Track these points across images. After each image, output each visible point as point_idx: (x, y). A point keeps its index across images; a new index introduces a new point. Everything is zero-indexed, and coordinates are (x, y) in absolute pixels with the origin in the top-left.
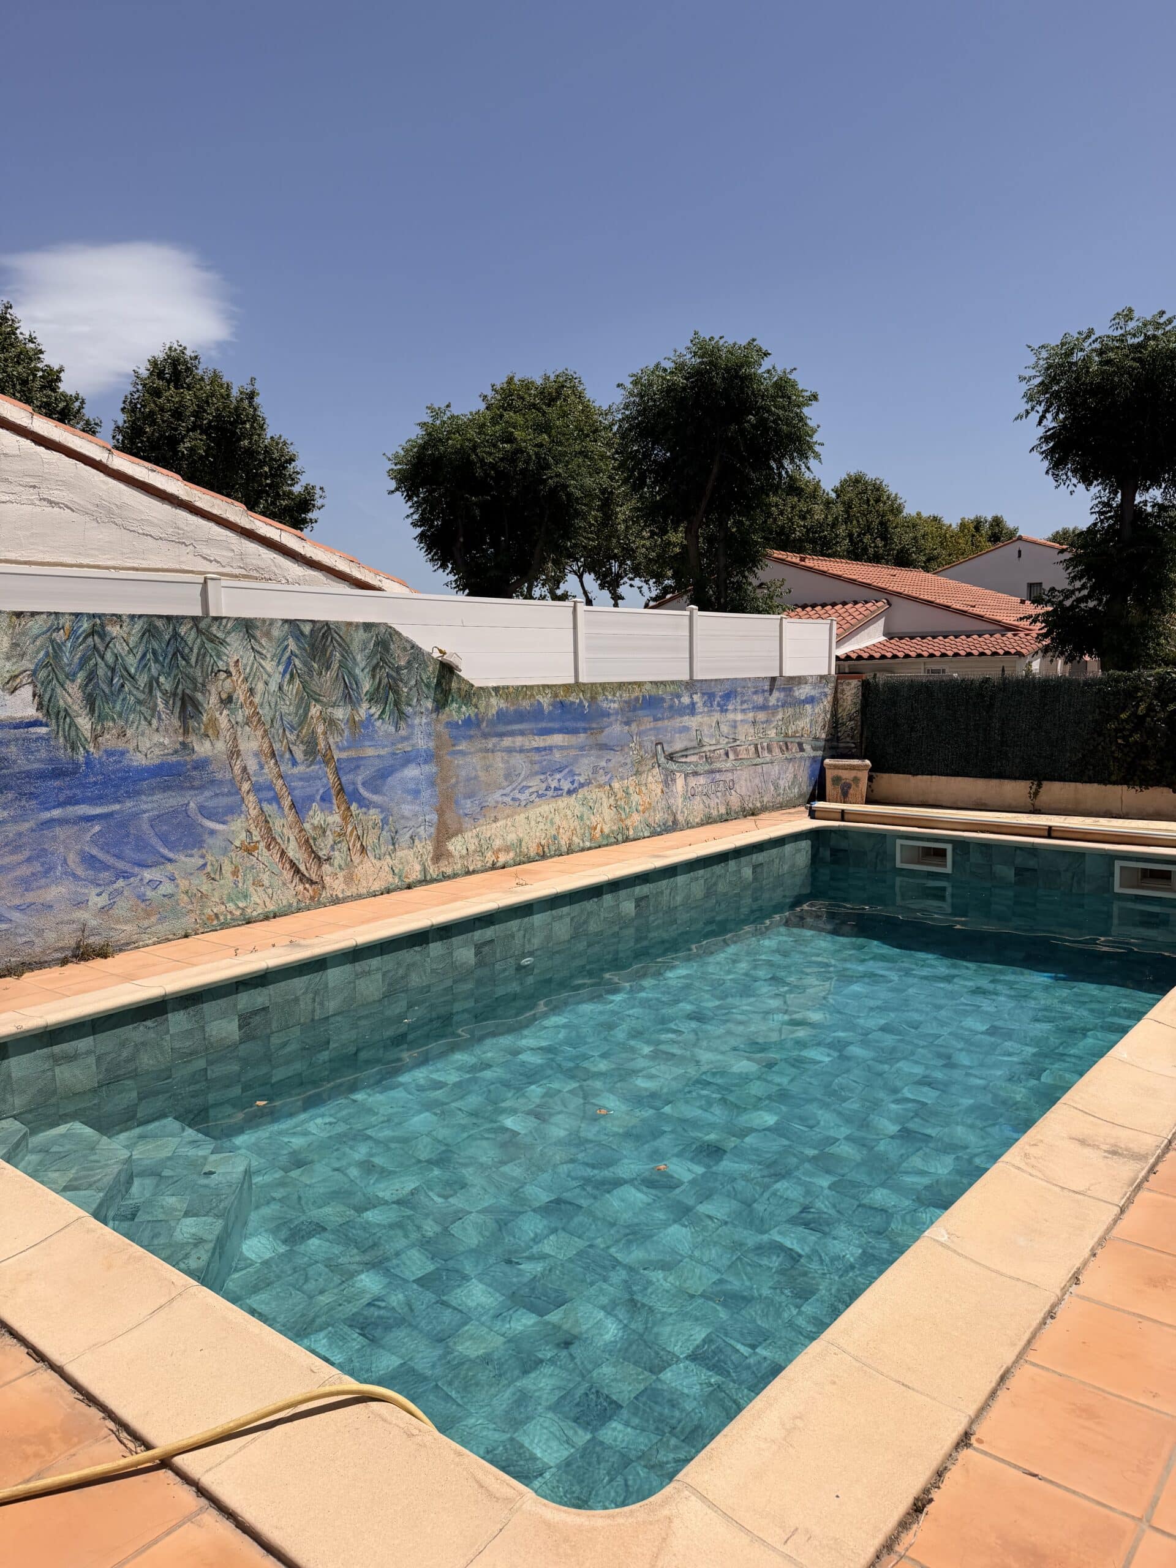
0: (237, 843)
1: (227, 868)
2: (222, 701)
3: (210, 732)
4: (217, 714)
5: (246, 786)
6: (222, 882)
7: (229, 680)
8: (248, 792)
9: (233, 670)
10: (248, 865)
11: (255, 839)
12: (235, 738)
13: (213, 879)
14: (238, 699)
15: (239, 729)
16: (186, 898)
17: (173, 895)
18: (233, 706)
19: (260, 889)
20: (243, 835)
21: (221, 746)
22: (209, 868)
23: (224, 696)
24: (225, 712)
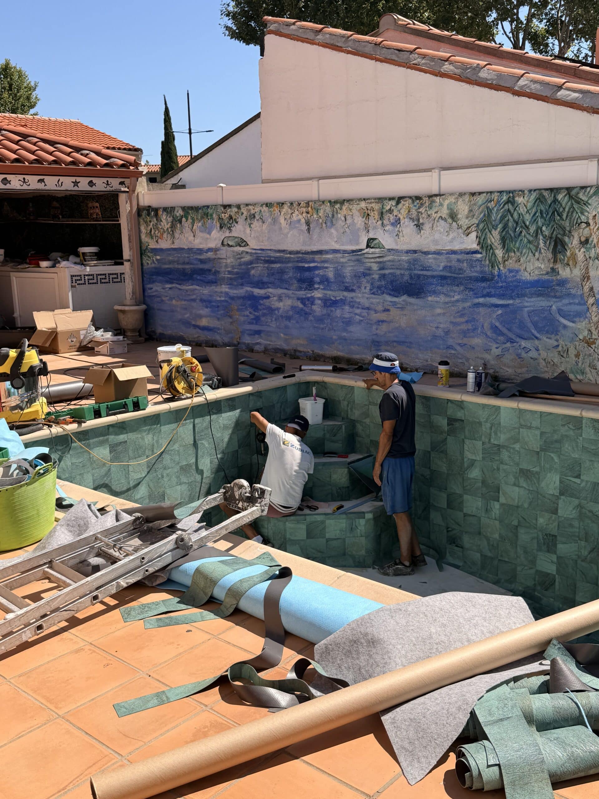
0: (581, 337)
1: (572, 352)
2: (581, 243)
3: (571, 263)
4: (577, 251)
5: (591, 300)
6: (568, 359)
7: (588, 229)
8: (592, 305)
9: (591, 222)
10: (587, 353)
11: (594, 337)
12: (587, 268)
13: (562, 356)
14: (592, 241)
15: (591, 262)
16: (544, 363)
17: (536, 359)
18: (588, 246)
19: (593, 371)
20: (586, 333)
21: (577, 272)
22: (560, 349)
23: (583, 239)
24: (583, 250)
